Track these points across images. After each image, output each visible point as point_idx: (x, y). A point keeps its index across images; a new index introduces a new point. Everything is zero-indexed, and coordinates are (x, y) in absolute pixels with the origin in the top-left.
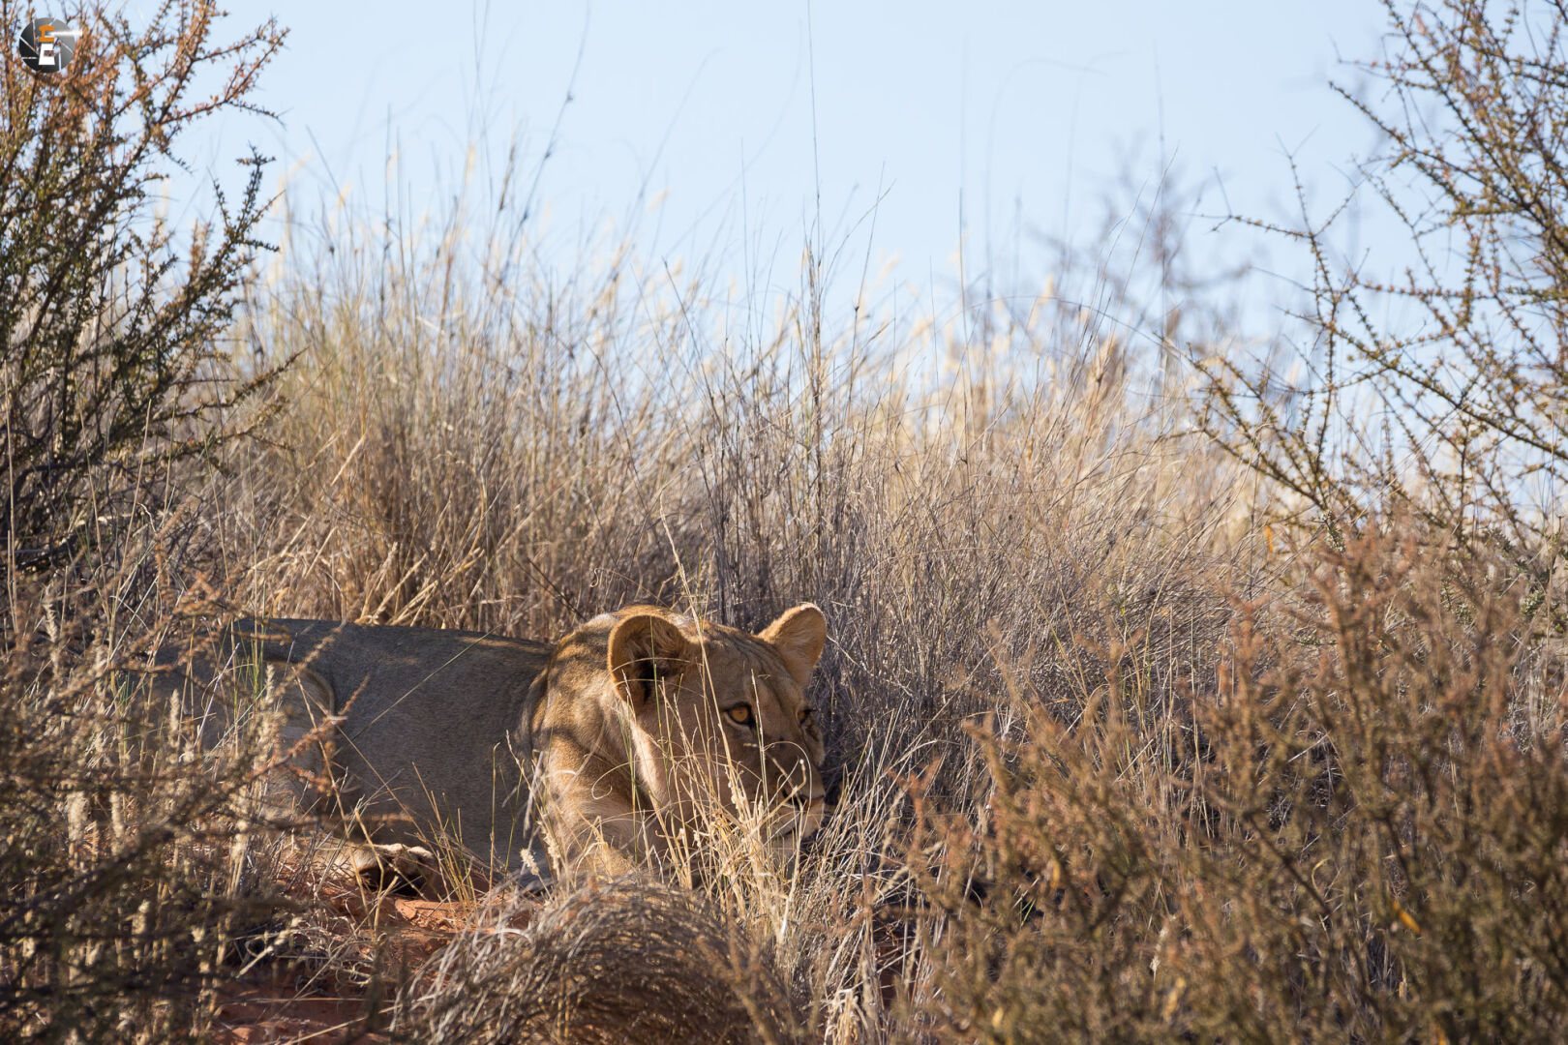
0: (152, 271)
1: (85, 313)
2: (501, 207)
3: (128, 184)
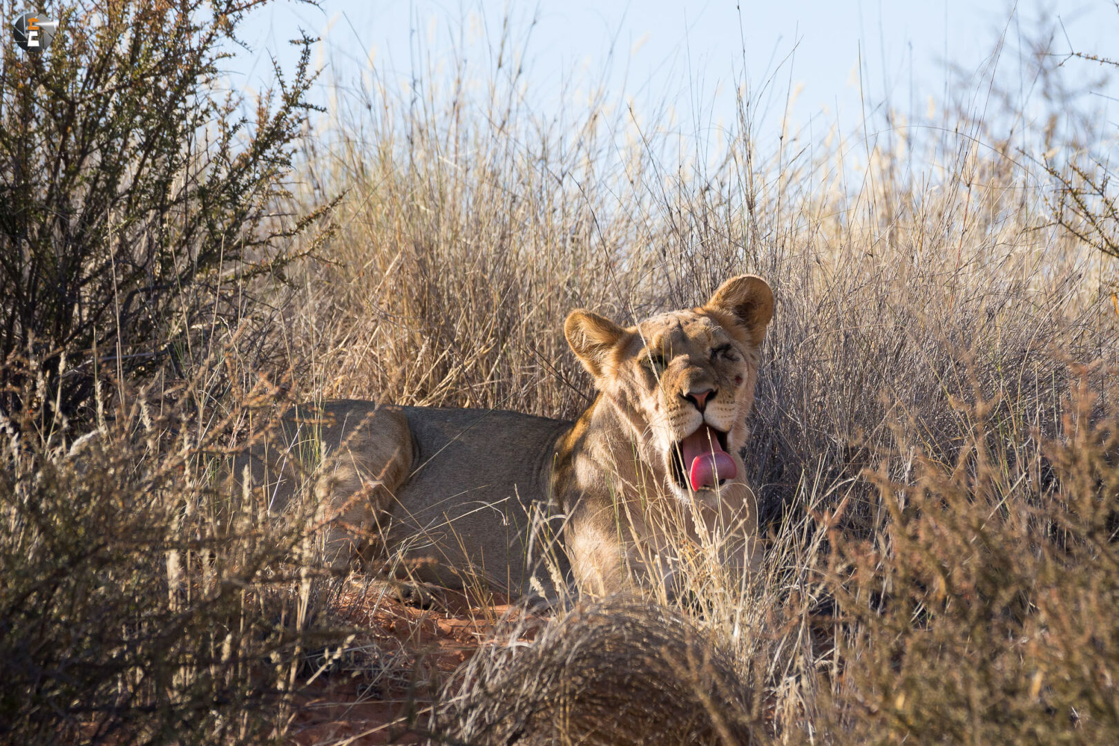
0: (227, 131)
1: (175, 165)
2: (500, 66)
3: (204, 62)
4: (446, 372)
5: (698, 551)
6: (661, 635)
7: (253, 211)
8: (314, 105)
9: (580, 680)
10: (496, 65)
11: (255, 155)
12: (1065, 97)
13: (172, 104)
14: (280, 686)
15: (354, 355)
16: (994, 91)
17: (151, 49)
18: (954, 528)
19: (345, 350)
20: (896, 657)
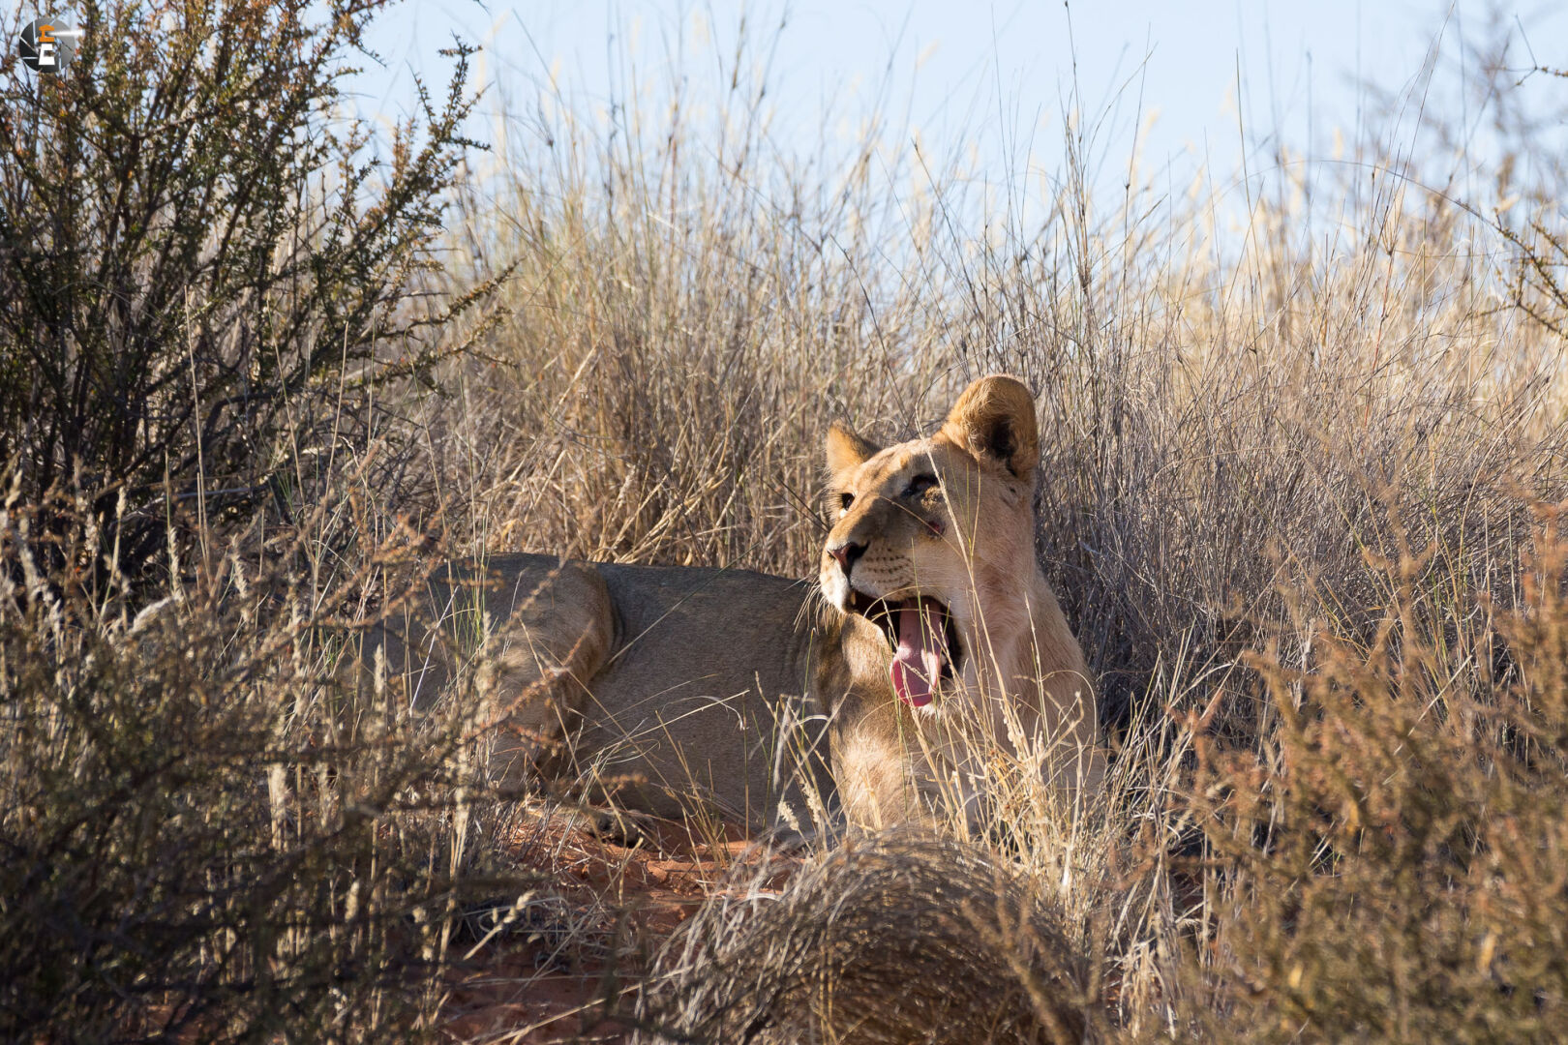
0: (351, 176)
1: (278, 224)
2: (734, 86)
3: (320, 80)
4: (658, 515)
5: (1012, 766)
6: (961, 883)
7: (387, 289)
8: (474, 140)
9: (847, 947)
10: (728, 84)
11: (391, 211)
12: (1526, 128)
13: (275, 139)
14: (427, 954)
15: (529, 490)
16: (1426, 120)
17: (246, 63)
18: (1370, 733)
19: (517, 483)
20: (1290, 914)
